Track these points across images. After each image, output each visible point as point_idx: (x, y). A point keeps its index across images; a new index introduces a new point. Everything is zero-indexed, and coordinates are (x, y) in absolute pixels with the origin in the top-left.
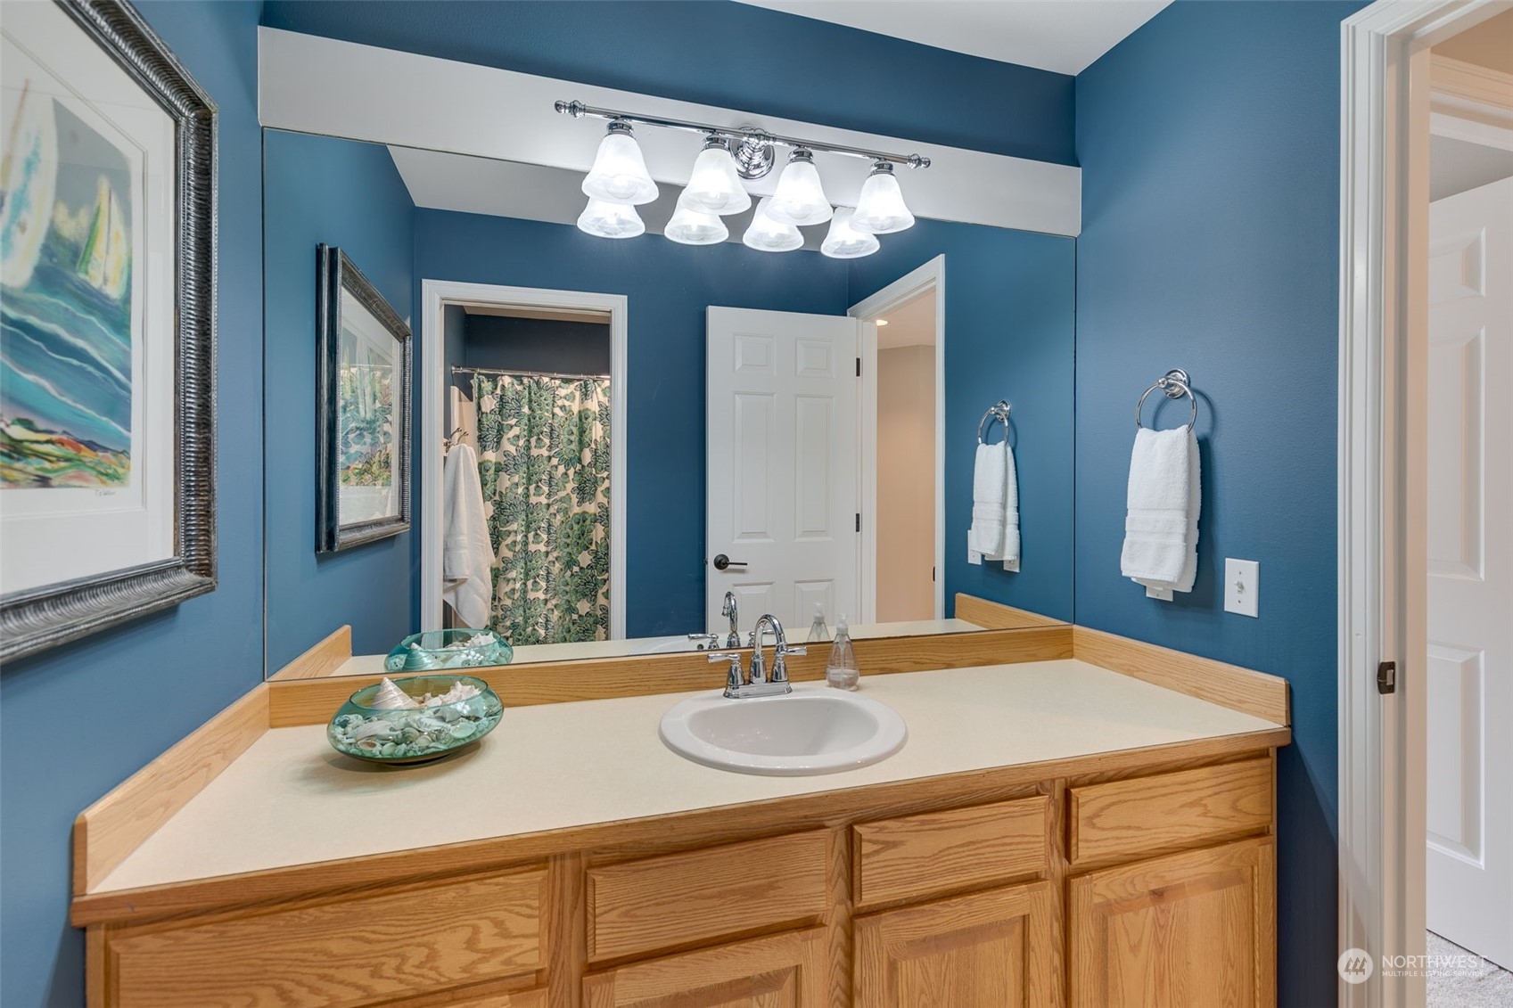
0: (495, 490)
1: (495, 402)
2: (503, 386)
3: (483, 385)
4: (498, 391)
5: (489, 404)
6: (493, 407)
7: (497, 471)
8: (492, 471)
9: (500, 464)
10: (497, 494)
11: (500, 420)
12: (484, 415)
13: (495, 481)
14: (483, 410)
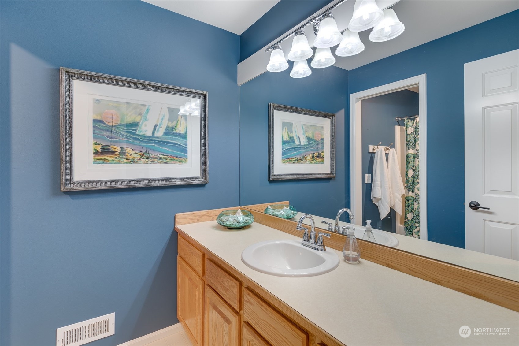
0: (414, 165)
1: (413, 129)
2: (417, 122)
3: (408, 123)
4: (415, 125)
5: (410, 130)
6: (412, 131)
7: (414, 157)
8: (412, 157)
9: (415, 154)
10: (415, 167)
11: (415, 136)
12: (408, 135)
13: (414, 161)
14: (408, 133)
